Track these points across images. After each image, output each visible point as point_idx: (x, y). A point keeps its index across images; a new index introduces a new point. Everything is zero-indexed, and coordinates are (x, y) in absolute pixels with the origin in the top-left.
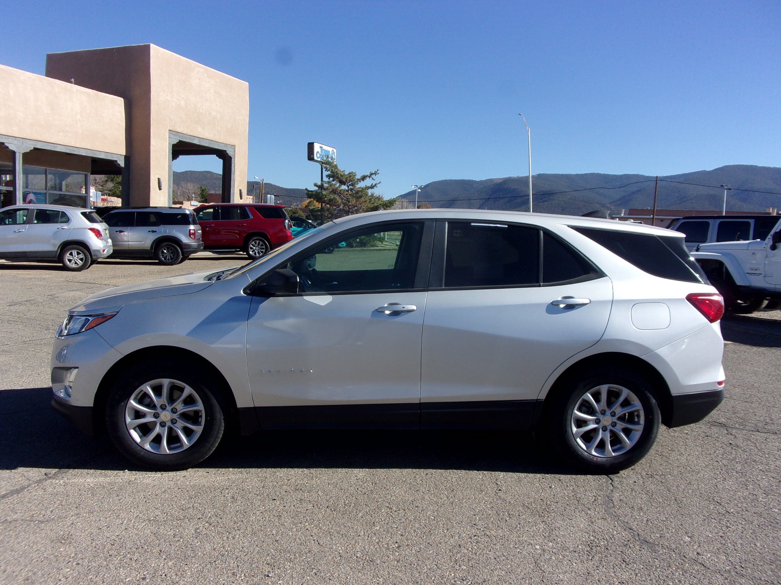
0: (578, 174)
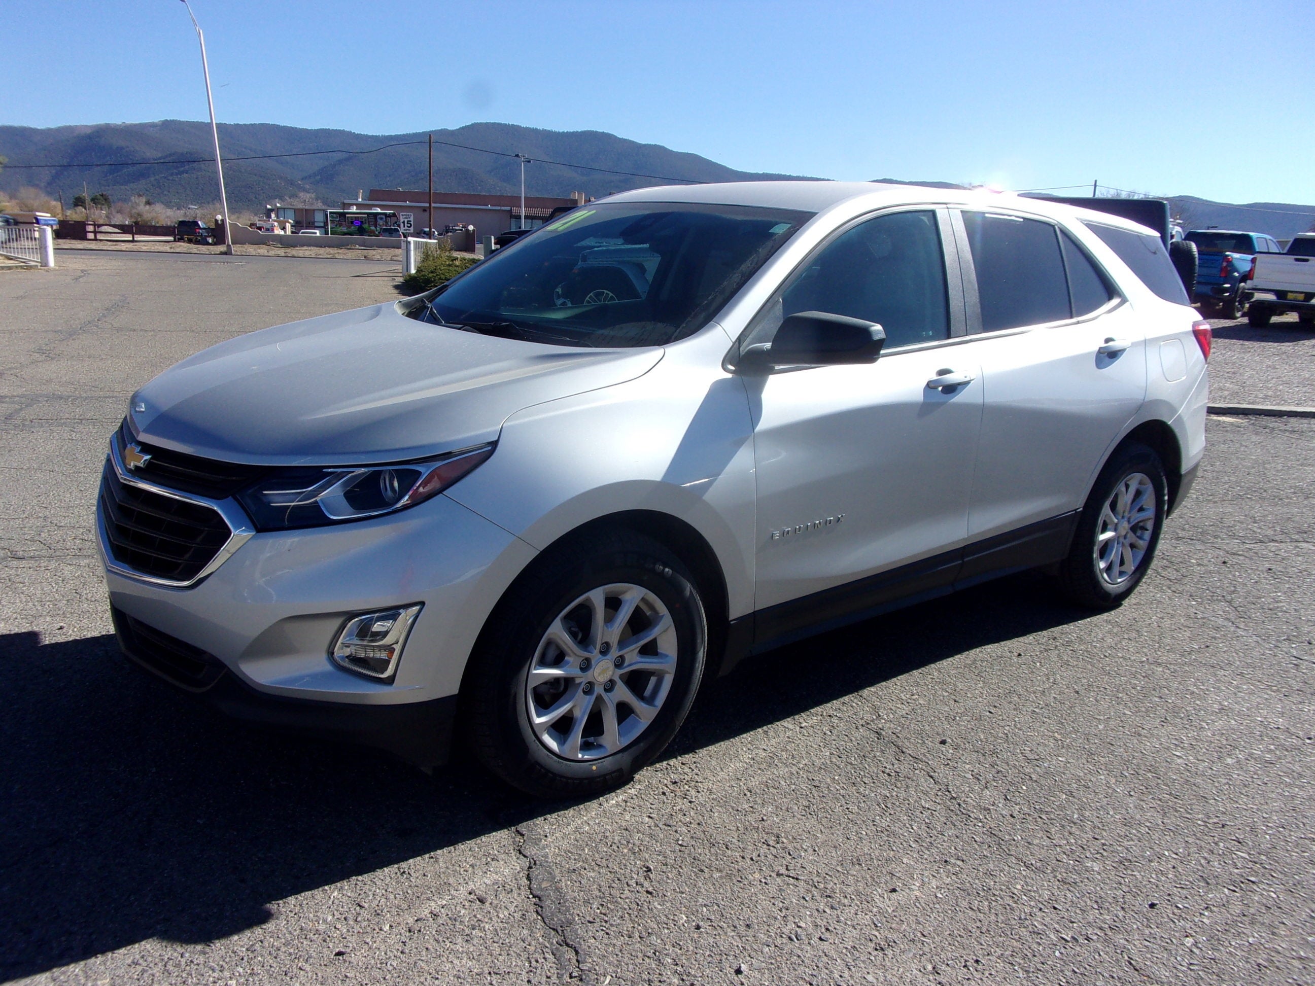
0: (238, 124)
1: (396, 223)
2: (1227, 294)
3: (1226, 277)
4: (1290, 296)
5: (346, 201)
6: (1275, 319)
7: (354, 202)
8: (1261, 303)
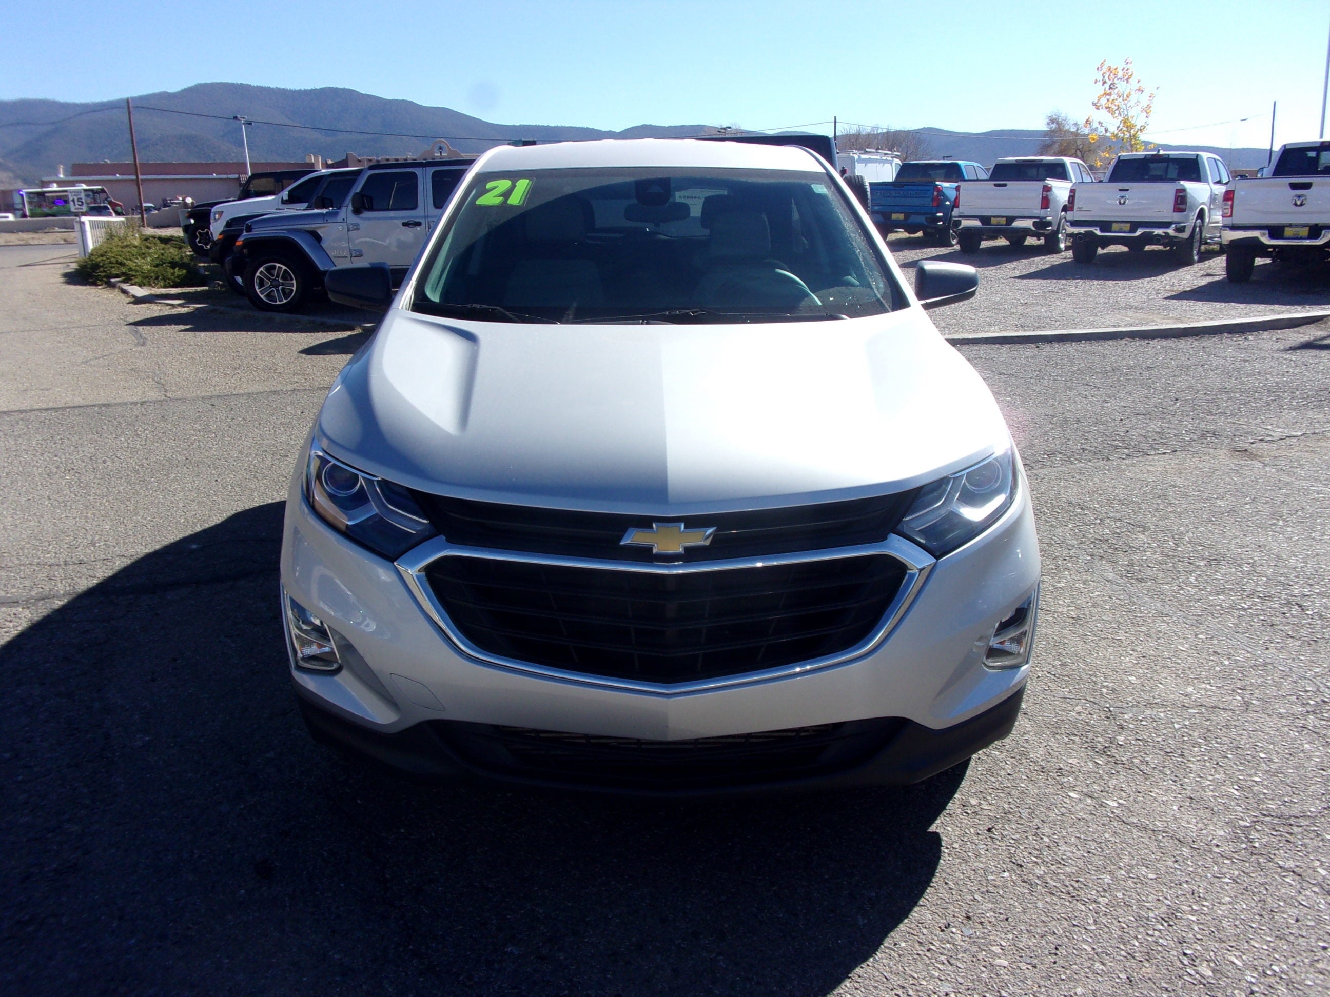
1: (106, 199)
2: (941, 223)
3: (938, 206)
4: (993, 221)
5: (45, 179)
6: (984, 244)
7: (55, 178)
8: (969, 229)
